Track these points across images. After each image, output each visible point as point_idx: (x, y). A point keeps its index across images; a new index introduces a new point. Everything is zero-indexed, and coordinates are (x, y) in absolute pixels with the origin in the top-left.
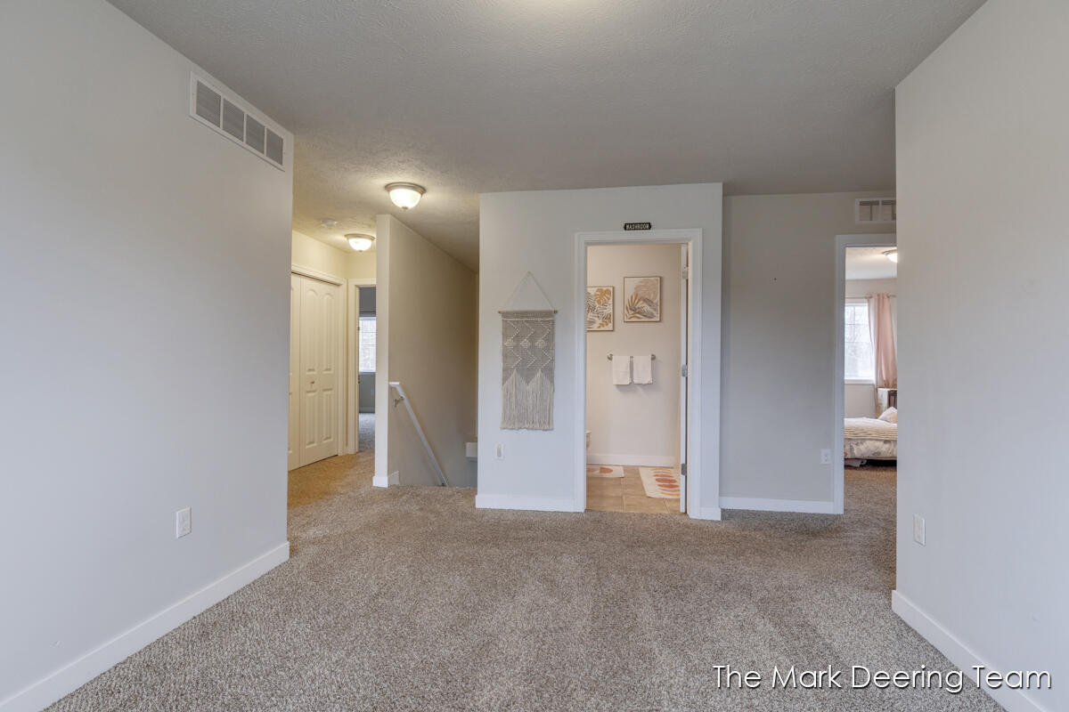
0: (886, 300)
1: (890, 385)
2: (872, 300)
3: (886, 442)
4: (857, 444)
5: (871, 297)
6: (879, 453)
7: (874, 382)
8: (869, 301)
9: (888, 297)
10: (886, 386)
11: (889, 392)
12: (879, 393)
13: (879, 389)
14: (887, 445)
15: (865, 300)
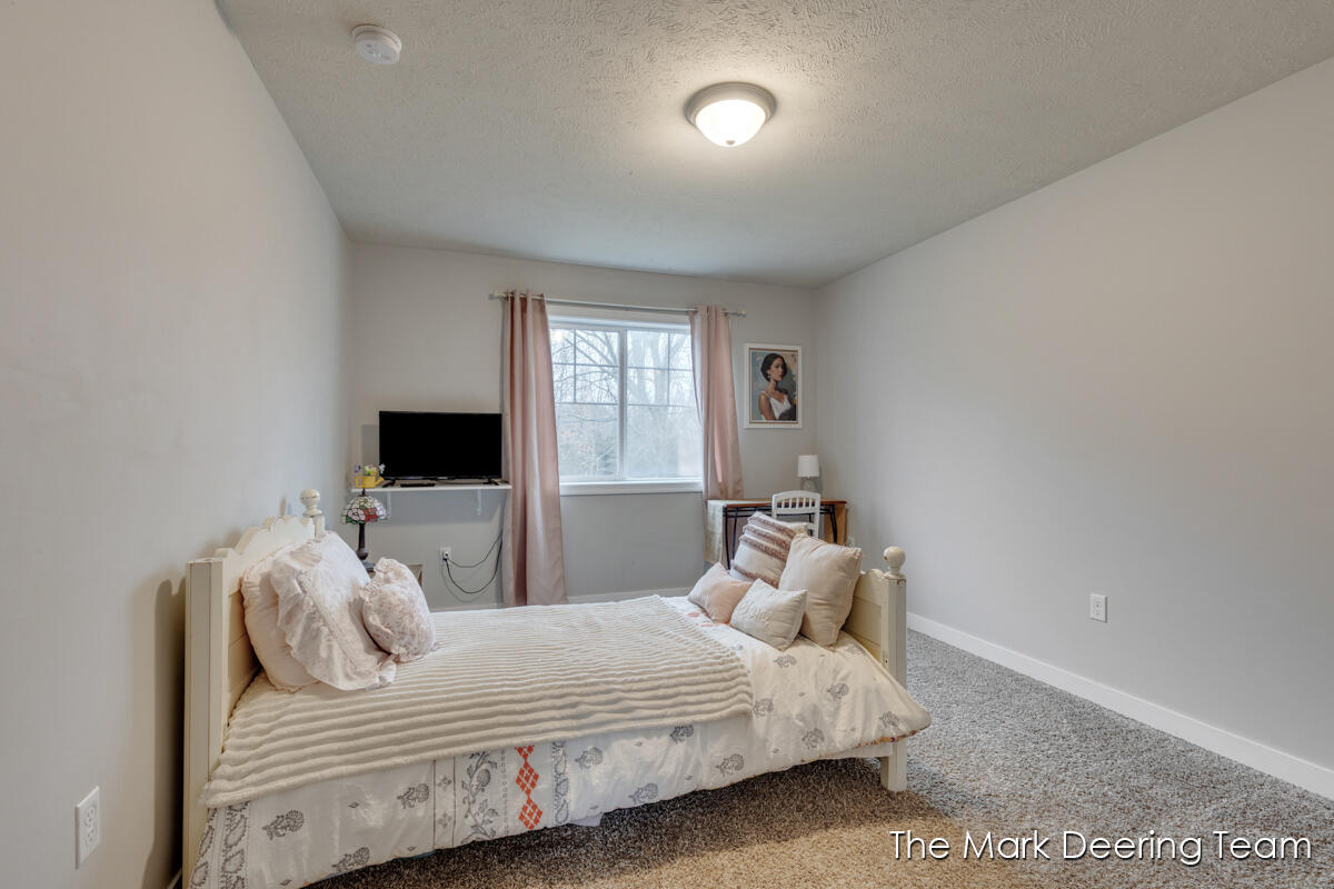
0: (722, 320)
1: (730, 492)
2: (698, 319)
3: (679, 732)
4: (581, 760)
5: (695, 312)
6: (652, 787)
7: (702, 487)
8: (692, 322)
9: (726, 314)
10: (723, 495)
11: (726, 510)
12: (711, 511)
13: (711, 503)
14: (680, 748)
15: (687, 318)
